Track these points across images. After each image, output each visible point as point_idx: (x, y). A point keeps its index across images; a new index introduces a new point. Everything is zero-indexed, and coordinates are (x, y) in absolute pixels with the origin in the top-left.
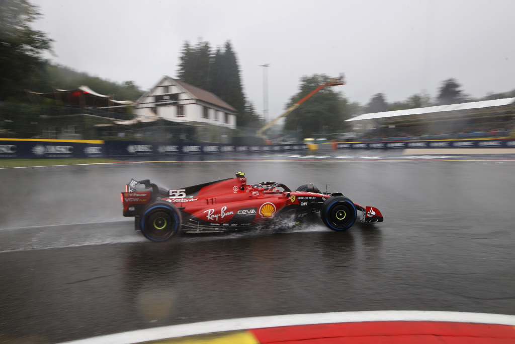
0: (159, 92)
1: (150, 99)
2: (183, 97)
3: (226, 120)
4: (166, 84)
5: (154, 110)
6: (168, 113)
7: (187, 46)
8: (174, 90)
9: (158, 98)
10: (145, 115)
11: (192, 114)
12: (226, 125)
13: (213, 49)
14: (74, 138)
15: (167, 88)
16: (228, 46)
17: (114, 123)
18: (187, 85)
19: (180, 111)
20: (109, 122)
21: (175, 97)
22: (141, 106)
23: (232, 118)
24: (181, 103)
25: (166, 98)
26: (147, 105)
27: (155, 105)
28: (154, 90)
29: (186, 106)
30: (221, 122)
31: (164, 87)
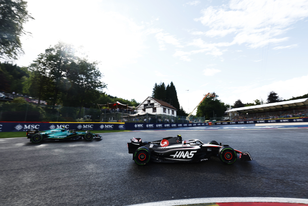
0: (146, 103)
1: (143, 106)
2: (155, 104)
3: (173, 113)
5: (144, 110)
6: (149, 111)
7: (156, 84)
8: (152, 102)
9: (145, 105)
10: (140, 112)
11: (160, 111)
12: (173, 115)
13: (166, 86)
14: (115, 122)
16: (172, 84)
17: (129, 116)
18: (157, 100)
19: (155, 110)
20: (127, 115)
21: (153, 104)
22: (139, 108)
23: (175, 112)
24: (155, 107)
25: (149, 105)
26: (141, 108)
27: (144, 108)
28: (143, 102)
29: (157, 108)
30: (171, 114)
31: (148, 100)
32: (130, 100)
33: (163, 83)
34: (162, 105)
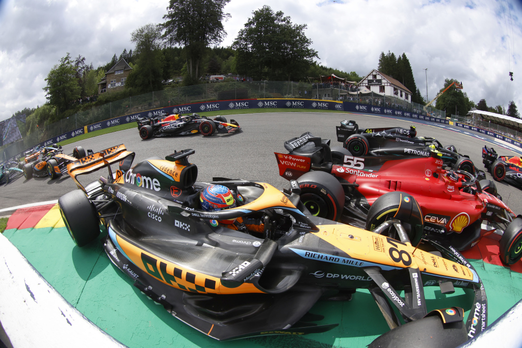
0: (371, 78)
1: (366, 82)
2: (384, 81)
3: (407, 98)
4: (374, 73)
5: (369, 87)
6: (375, 89)
7: (383, 54)
8: (379, 77)
9: (369, 81)
10: (364, 90)
11: (389, 91)
12: (407, 100)
13: (397, 57)
14: (330, 100)
15: (375, 76)
16: (404, 56)
17: (348, 93)
18: (385, 75)
19: (382, 89)
20: (346, 92)
21: (380, 81)
22: (362, 85)
23: (410, 97)
24: (383, 84)
25: (375, 81)
26: (364, 85)
27: (368, 85)
28: (367, 77)
29: (385, 87)
30: (404, 98)
31: (373, 75)
32: (348, 72)
33: (393, 54)
34: (392, 84)
